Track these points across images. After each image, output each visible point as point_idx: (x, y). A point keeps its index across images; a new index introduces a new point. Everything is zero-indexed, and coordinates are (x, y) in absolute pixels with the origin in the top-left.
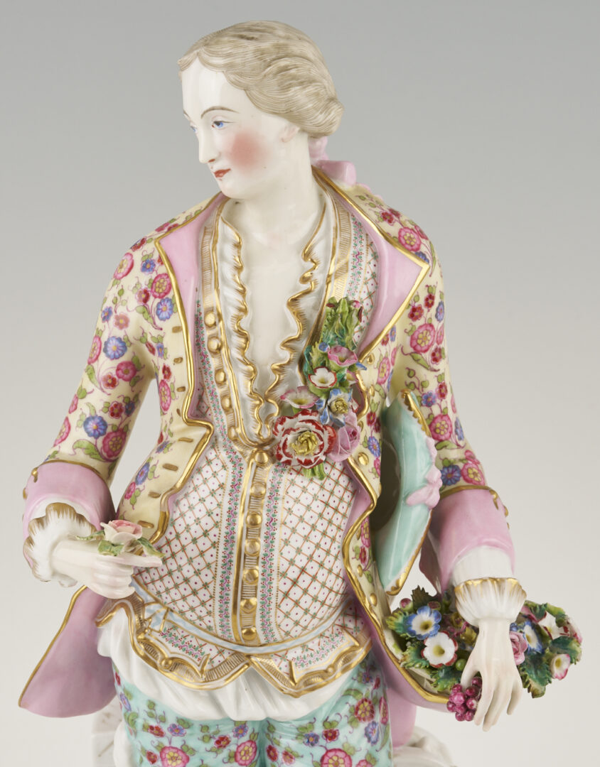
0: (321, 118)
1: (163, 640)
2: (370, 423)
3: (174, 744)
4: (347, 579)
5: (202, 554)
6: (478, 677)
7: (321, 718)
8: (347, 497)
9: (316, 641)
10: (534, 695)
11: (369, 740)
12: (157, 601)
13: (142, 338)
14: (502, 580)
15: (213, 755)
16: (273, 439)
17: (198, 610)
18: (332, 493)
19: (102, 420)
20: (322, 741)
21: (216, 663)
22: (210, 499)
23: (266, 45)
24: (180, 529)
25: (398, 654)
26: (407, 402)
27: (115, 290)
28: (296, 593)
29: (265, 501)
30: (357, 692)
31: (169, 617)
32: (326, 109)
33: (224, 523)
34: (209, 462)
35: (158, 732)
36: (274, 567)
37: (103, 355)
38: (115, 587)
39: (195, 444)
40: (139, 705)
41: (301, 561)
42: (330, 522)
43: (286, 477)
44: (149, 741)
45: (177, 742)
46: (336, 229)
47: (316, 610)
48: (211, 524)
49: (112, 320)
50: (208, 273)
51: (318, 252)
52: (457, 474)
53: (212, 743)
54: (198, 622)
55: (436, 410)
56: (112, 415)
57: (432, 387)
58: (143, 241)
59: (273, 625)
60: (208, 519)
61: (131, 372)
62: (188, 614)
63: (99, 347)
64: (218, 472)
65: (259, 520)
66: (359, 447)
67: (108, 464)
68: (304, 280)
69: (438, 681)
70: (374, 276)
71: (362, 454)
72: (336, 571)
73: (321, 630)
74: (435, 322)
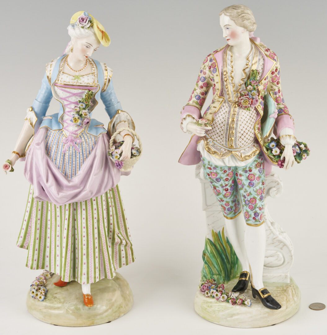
0: (251, 28)
1: (212, 147)
2: (261, 98)
3: (214, 172)
4: (255, 134)
5: (221, 127)
6: (284, 158)
7: (248, 166)
8: (255, 115)
9: (248, 148)
10: (298, 163)
11: (259, 172)
12: (211, 138)
13: (209, 77)
14: (291, 135)
15: (223, 174)
16: (238, 101)
17: (220, 140)
18: (252, 114)
19: (199, 96)
20: (248, 172)
21: (224, 153)
22: (223, 115)
23: (239, 11)
24: (216, 122)
25: (266, 152)
26: (270, 94)
27: (203, 66)
28: (243, 137)
29: (236, 116)
30: (257, 161)
31: (213, 142)
32: (253, 25)
33: (227, 120)
34: (224, 106)
35: (210, 169)
36: (238, 131)
37: (200, 81)
38: (201, 134)
39: (220, 102)
40: (206, 162)
41: (244, 129)
42: (251, 121)
43: (241, 110)
44: (208, 171)
45: (215, 171)
46: (254, 53)
47: (247, 141)
48: (224, 120)
49: (202, 73)
50: (225, 63)
51: (250, 58)
52: (282, 111)
53: (223, 172)
54: (220, 143)
55: (277, 96)
56: (202, 95)
57: (277, 90)
58: (210, 55)
59: (237, 144)
60: (223, 119)
61: (206, 85)
62: (218, 141)
63: (199, 79)
64: (225, 108)
65: (234, 120)
66: (258, 104)
67: (201, 106)
68: (247, 65)
69: (275, 158)
70: (263, 64)
71: (259, 105)
72: (252, 132)
73: (249, 146)
74: (277, 75)
